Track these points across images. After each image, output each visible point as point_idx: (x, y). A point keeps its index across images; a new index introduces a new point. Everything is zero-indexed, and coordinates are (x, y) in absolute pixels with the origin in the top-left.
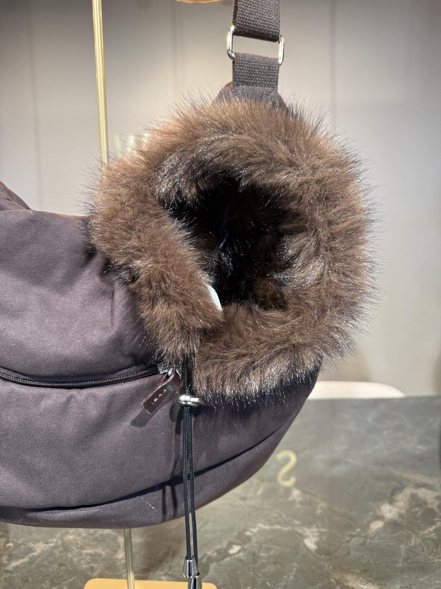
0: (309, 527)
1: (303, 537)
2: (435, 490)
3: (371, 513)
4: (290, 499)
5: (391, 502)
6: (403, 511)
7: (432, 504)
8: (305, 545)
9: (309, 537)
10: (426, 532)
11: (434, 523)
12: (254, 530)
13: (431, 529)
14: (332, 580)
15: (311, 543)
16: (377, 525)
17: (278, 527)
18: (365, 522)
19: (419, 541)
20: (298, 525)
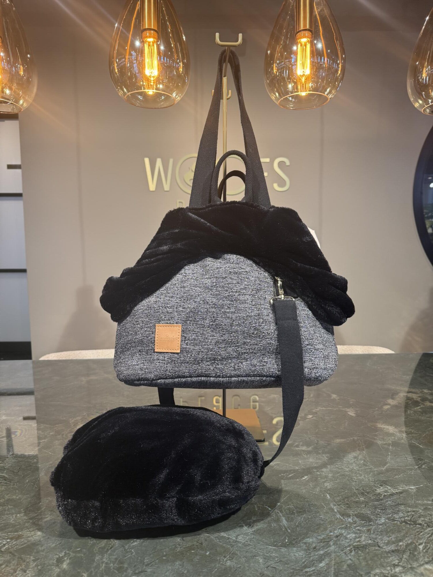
0: (348, 408)
1: (346, 412)
2: (418, 394)
3: (382, 403)
4: (332, 398)
5: (393, 398)
6: (400, 402)
7: (416, 399)
8: (349, 414)
9: (349, 412)
10: (415, 409)
11: (420, 406)
12: (317, 410)
13: (418, 408)
14: (369, 425)
15: (351, 413)
16: (386, 407)
17: (330, 408)
18: (380, 406)
19: (412, 412)
20: (342, 408)
